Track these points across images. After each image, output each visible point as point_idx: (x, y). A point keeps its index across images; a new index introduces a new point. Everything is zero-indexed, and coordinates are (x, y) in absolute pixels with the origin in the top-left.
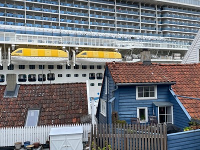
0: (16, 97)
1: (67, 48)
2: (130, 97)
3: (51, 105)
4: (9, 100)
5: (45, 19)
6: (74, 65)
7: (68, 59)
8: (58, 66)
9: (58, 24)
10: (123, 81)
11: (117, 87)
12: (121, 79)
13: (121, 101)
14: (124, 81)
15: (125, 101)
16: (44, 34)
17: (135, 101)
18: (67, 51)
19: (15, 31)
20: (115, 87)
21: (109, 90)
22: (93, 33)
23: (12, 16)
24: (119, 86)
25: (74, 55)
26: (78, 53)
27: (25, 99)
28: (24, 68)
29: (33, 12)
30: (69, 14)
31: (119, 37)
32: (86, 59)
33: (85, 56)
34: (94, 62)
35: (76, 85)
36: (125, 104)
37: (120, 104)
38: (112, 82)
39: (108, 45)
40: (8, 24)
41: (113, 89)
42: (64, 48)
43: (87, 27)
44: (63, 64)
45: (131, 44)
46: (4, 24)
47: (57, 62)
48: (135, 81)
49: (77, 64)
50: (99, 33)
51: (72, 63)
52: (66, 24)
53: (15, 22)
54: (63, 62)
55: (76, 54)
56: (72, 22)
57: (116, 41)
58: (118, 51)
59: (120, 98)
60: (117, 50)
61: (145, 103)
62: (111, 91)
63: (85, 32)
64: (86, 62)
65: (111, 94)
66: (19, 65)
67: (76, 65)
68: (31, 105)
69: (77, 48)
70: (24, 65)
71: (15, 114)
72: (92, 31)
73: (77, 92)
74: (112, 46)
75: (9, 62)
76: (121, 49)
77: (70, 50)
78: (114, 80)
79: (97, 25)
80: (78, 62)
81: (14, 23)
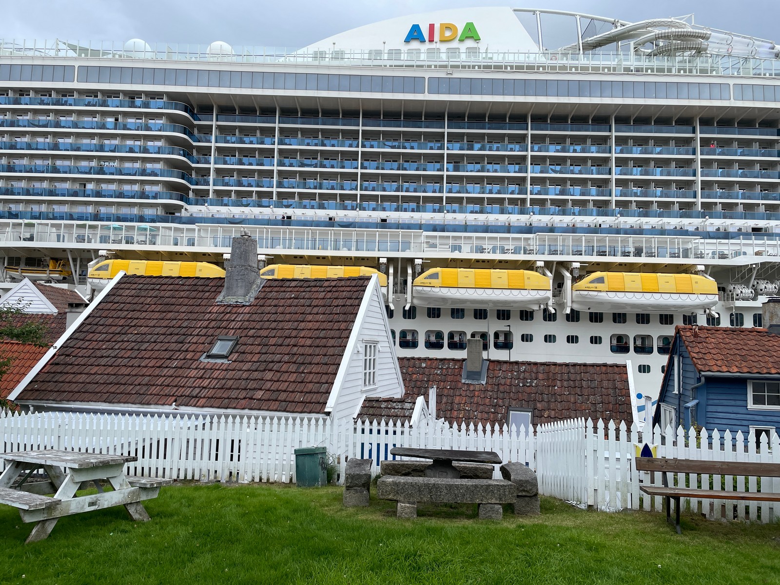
0: (484, 382)
1: (548, 265)
2: (733, 403)
3: (552, 406)
4: (472, 388)
5: (491, 192)
6: (568, 311)
7: (549, 294)
8: (522, 312)
9: (523, 201)
10: (715, 368)
11: (703, 379)
12: (712, 363)
13: (710, 408)
14: (719, 369)
15: (720, 409)
16: (486, 229)
17: (745, 412)
18: (549, 274)
19: (420, 227)
20: (699, 380)
21: (683, 384)
22: (622, 219)
23: (415, 191)
24: (708, 379)
25: (568, 283)
26: (581, 278)
27: (501, 388)
28: (438, 316)
29: (462, 177)
30: (555, 172)
31: (709, 229)
32: (603, 294)
33: (600, 286)
34: (626, 304)
35: (604, 369)
36: (721, 415)
37: (709, 415)
38: (690, 368)
39: (673, 255)
40: (405, 210)
41: (693, 383)
42: (541, 264)
43: (607, 203)
44: (536, 308)
45: (750, 250)
46: (397, 210)
47: (522, 302)
48: (746, 370)
49: (576, 307)
50: (644, 220)
51: (562, 305)
52: (546, 200)
53: (419, 204)
54: (538, 302)
55: (575, 280)
56: (562, 193)
57: (699, 240)
58: (704, 272)
59: (711, 402)
60: (702, 268)
61: (769, 419)
62: (689, 387)
63: (600, 219)
64: (601, 303)
65: (690, 393)
66: (429, 309)
67: (572, 310)
68: (514, 402)
69: (577, 265)
70: (439, 309)
71: (486, 415)
72: (622, 215)
73: (605, 384)
74: (686, 256)
75: (409, 300)
76: (714, 266)
77: (557, 269)
78: (695, 364)
79: (636, 195)
80: (578, 302)
81: (418, 207)
